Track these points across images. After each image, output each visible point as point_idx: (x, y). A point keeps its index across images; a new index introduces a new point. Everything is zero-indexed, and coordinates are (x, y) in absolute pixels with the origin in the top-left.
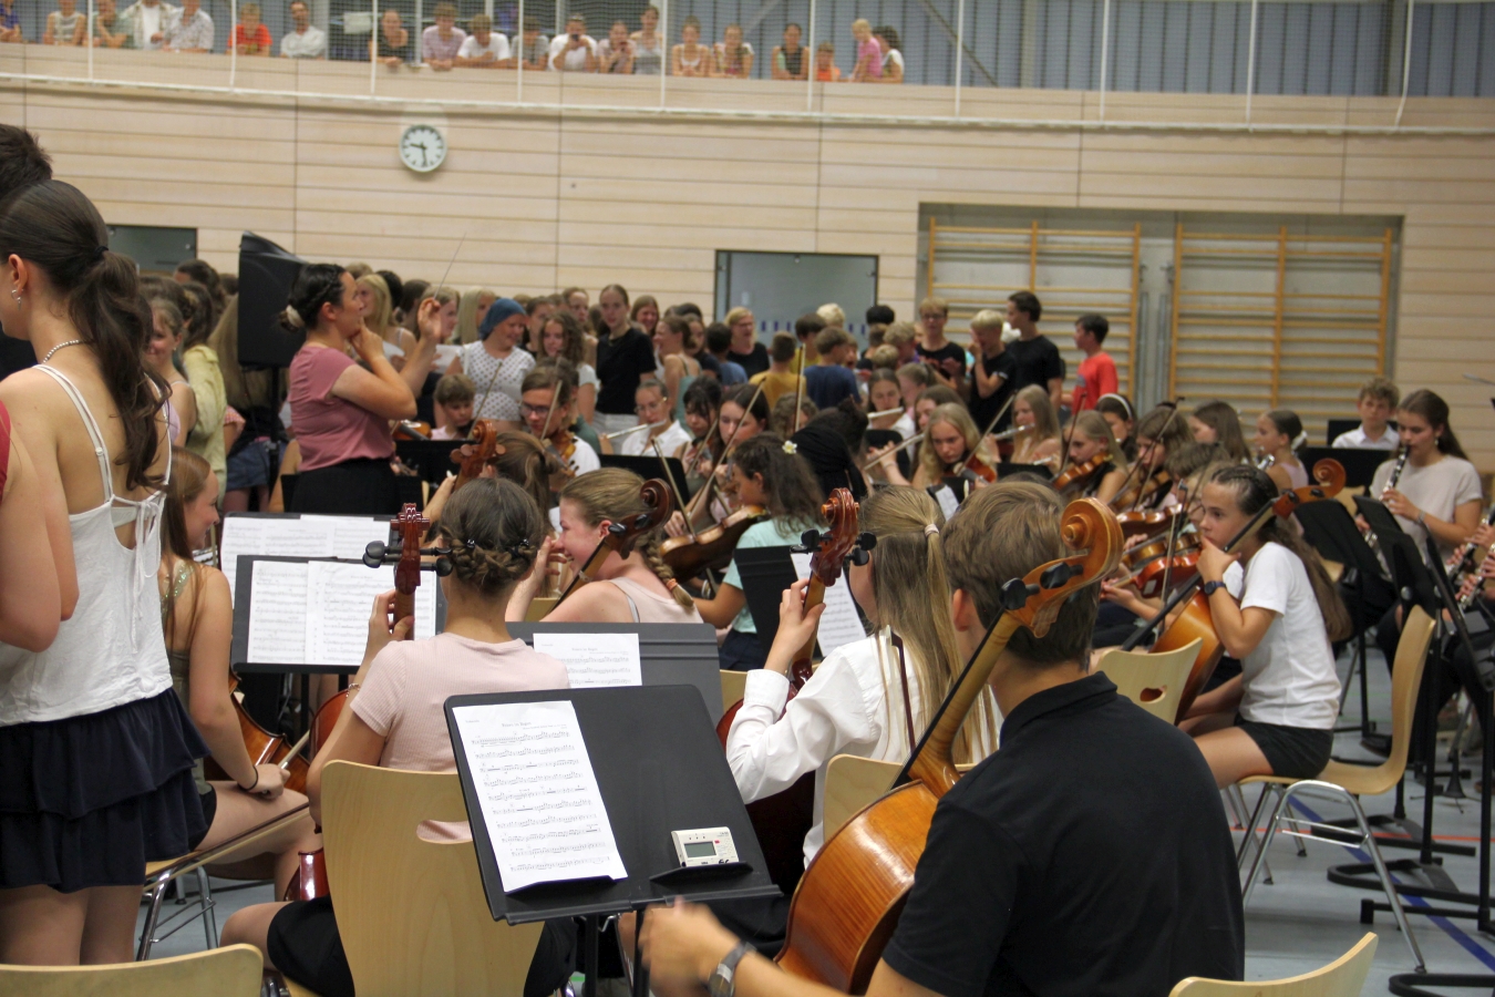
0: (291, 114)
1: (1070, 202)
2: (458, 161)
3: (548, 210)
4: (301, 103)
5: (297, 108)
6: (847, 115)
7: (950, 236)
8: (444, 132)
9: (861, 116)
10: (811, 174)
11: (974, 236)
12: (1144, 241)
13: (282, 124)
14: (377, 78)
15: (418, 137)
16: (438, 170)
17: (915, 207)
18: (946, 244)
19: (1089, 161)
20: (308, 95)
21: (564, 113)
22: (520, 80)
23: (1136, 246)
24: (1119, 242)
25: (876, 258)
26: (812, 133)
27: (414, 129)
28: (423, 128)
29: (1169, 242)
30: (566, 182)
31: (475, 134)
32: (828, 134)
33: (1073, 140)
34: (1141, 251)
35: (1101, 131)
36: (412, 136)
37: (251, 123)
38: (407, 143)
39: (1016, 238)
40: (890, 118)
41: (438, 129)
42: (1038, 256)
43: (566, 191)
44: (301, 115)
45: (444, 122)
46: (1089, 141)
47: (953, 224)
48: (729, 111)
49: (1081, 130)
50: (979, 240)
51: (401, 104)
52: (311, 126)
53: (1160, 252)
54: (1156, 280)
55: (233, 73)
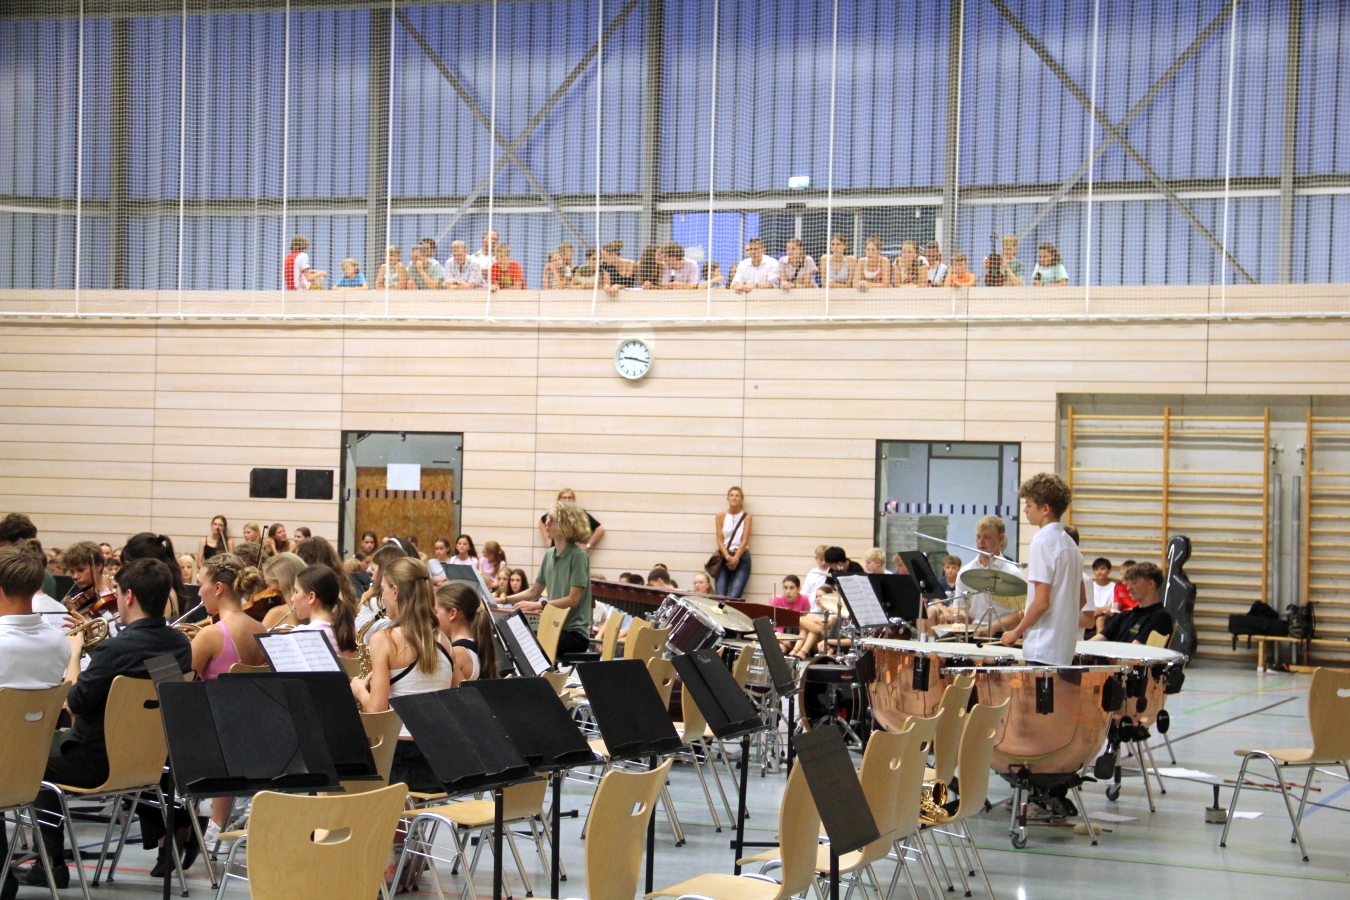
0: (534, 335)
1: (1199, 390)
2: (662, 369)
3: (735, 408)
4: (542, 326)
5: (539, 330)
6: (987, 316)
7: (1091, 423)
8: (651, 345)
9: (1000, 316)
10: (958, 371)
11: (1115, 423)
12: (1273, 425)
13: (527, 344)
14: (597, 302)
15: (632, 351)
16: (646, 378)
17: (1054, 398)
18: (1087, 431)
19: (1215, 351)
20: (546, 319)
21: (748, 324)
22: (709, 298)
23: (1268, 430)
24: (1253, 426)
25: (1019, 444)
26: (959, 333)
27: (626, 344)
28: (634, 342)
29: (1304, 425)
30: (750, 384)
31: (676, 345)
32: (974, 333)
33: (1200, 331)
34: (1273, 434)
35: (1225, 320)
36: (625, 349)
37: (504, 344)
38: (623, 355)
39: (1155, 424)
40: (1025, 316)
41: (645, 342)
42: (1172, 440)
43: (750, 392)
44: (543, 335)
45: (652, 335)
46: (1216, 331)
47: (1095, 412)
48: (882, 316)
49: (1208, 322)
50: (1120, 427)
51: (616, 322)
52: (550, 344)
53: (1293, 436)
54: (1292, 463)
55: (488, 304)
